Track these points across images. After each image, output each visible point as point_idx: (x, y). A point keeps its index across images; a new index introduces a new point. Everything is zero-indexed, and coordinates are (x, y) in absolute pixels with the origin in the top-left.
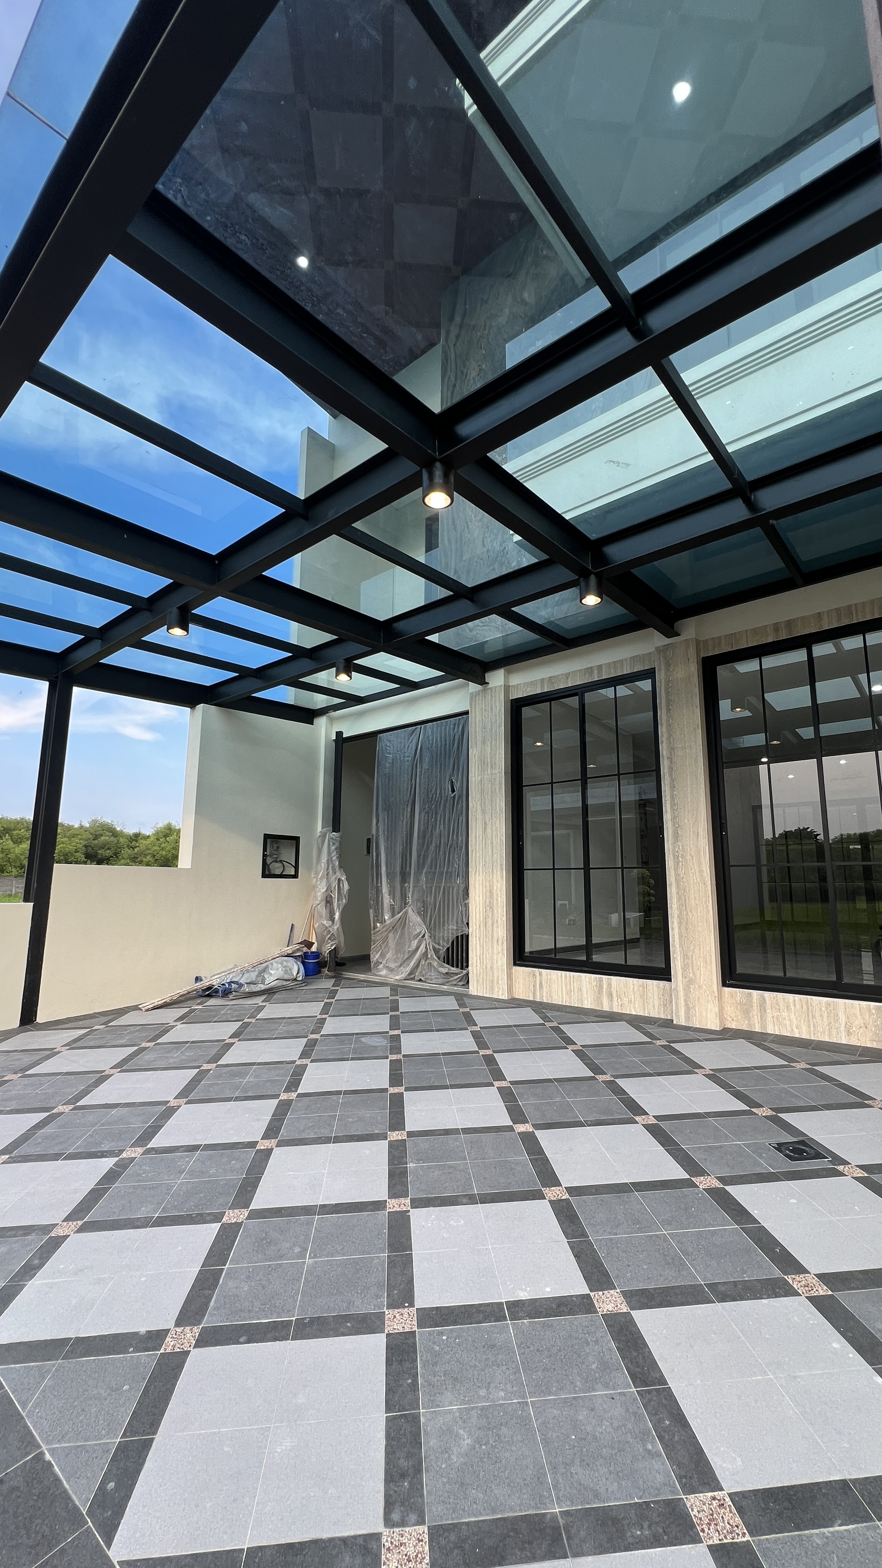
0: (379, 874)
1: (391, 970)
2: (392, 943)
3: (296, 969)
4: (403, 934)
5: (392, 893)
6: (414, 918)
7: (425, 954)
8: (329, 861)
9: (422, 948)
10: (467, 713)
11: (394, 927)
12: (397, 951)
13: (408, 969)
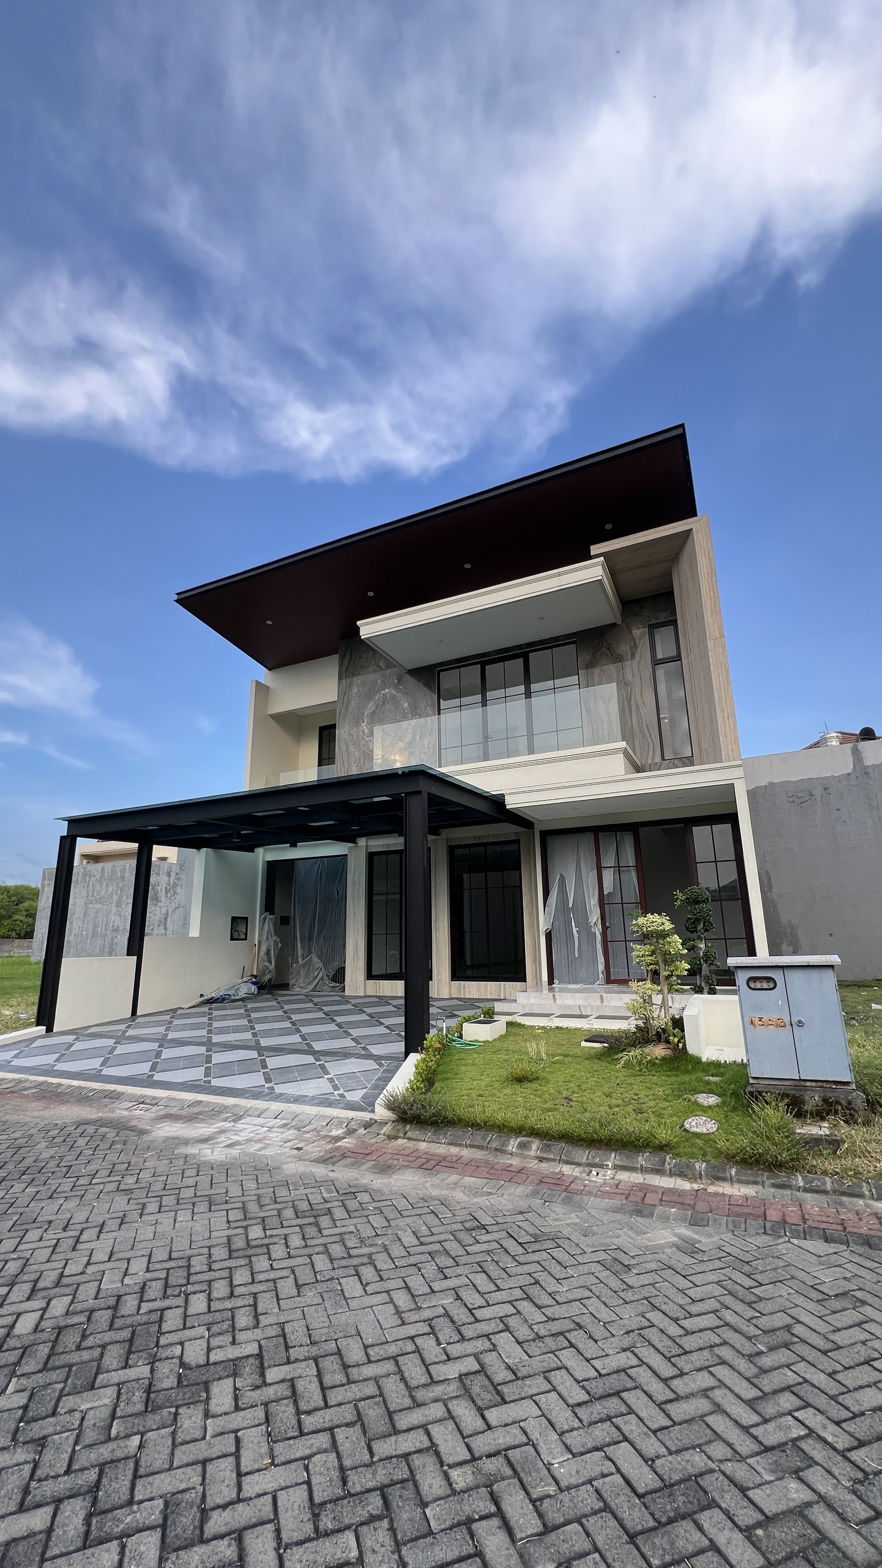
0: (295, 937)
1: (301, 987)
2: (302, 973)
3: (254, 989)
4: (309, 968)
5: (303, 948)
6: (316, 960)
7: (322, 979)
8: (269, 931)
9: (321, 975)
10: (346, 855)
11: (304, 966)
12: (305, 978)
13: (313, 986)
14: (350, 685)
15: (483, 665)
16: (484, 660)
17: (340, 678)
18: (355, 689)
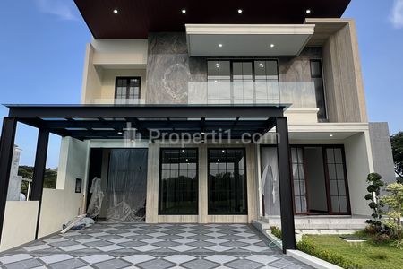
1: (116, 220)
2: (116, 212)
4: (121, 209)
5: (117, 198)
6: (125, 204)
9: (129, 213)
11: (117, 208)
12: (118, 215)
13: (124, 219)
14: (155, 58)
15: (232, 62)
16: (233, 60)
17: (149, 53)
18: (158, 60)
